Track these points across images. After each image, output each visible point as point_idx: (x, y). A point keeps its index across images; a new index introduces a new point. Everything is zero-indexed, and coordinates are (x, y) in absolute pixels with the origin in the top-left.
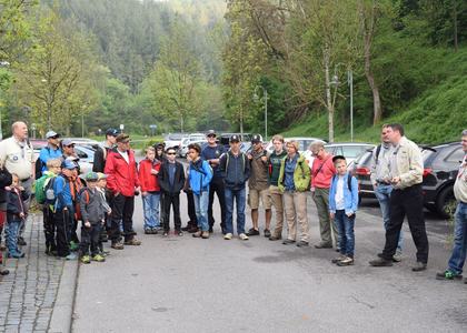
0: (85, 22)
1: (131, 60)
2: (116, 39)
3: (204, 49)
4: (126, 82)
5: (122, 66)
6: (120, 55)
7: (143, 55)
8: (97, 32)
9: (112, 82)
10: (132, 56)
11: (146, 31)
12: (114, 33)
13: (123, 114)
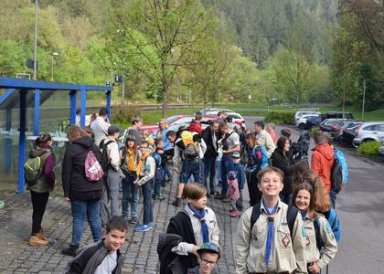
0: (225, 11)
1: (259, 42)
2: (248, 24)
3: (319, 34)
4: (254, 59)
5: (251, 47)
6: (250, 37)
7: (269, 37)
8: (234, 19)
9: (244, 59)
10: (260, 38)
11: (273, 19)
12: (247, 20)
13: (250, 85)
